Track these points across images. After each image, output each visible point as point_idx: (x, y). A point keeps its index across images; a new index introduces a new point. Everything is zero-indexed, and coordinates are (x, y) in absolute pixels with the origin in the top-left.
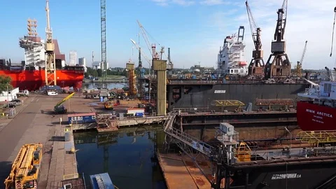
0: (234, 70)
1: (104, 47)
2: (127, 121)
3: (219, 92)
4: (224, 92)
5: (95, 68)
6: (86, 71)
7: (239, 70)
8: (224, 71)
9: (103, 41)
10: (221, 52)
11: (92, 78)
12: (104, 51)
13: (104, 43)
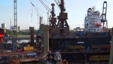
0: (93, 29)
1: (16, 18)
2: (26, 59)
3: (80, 43)
4: (83, 42)
5: (12, 30)
6: (5, 32)
7: (96, 29)
8: (88, 29)
9: (15, 14)
10: (86, 18)
11: (9, 37)
12: (16, 20)
13: (16, 15)
